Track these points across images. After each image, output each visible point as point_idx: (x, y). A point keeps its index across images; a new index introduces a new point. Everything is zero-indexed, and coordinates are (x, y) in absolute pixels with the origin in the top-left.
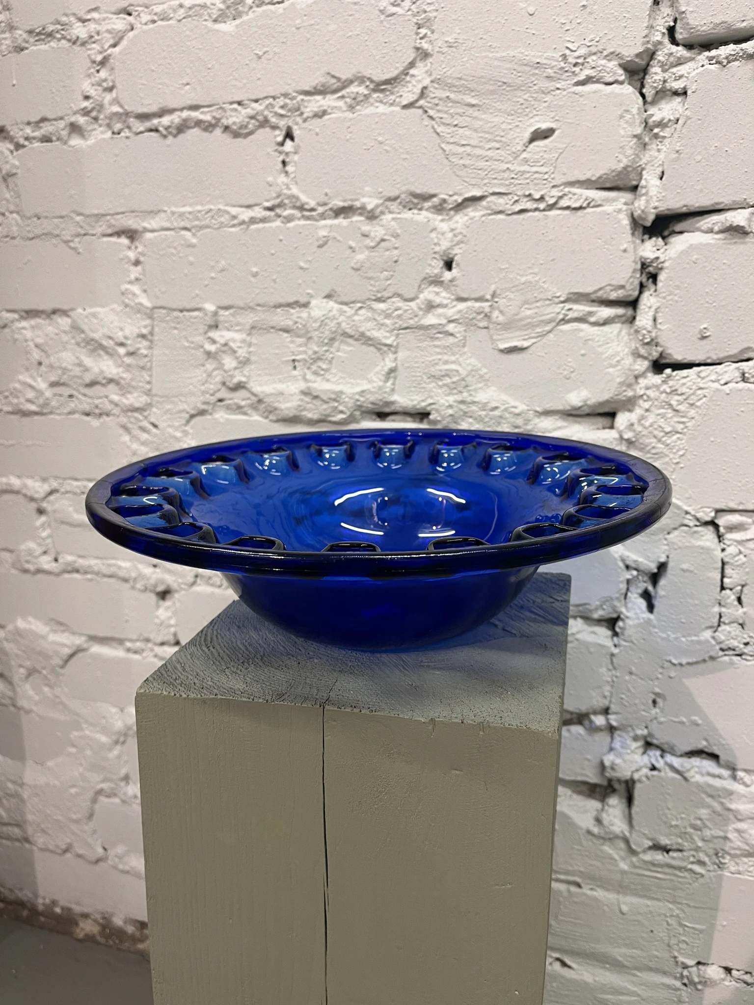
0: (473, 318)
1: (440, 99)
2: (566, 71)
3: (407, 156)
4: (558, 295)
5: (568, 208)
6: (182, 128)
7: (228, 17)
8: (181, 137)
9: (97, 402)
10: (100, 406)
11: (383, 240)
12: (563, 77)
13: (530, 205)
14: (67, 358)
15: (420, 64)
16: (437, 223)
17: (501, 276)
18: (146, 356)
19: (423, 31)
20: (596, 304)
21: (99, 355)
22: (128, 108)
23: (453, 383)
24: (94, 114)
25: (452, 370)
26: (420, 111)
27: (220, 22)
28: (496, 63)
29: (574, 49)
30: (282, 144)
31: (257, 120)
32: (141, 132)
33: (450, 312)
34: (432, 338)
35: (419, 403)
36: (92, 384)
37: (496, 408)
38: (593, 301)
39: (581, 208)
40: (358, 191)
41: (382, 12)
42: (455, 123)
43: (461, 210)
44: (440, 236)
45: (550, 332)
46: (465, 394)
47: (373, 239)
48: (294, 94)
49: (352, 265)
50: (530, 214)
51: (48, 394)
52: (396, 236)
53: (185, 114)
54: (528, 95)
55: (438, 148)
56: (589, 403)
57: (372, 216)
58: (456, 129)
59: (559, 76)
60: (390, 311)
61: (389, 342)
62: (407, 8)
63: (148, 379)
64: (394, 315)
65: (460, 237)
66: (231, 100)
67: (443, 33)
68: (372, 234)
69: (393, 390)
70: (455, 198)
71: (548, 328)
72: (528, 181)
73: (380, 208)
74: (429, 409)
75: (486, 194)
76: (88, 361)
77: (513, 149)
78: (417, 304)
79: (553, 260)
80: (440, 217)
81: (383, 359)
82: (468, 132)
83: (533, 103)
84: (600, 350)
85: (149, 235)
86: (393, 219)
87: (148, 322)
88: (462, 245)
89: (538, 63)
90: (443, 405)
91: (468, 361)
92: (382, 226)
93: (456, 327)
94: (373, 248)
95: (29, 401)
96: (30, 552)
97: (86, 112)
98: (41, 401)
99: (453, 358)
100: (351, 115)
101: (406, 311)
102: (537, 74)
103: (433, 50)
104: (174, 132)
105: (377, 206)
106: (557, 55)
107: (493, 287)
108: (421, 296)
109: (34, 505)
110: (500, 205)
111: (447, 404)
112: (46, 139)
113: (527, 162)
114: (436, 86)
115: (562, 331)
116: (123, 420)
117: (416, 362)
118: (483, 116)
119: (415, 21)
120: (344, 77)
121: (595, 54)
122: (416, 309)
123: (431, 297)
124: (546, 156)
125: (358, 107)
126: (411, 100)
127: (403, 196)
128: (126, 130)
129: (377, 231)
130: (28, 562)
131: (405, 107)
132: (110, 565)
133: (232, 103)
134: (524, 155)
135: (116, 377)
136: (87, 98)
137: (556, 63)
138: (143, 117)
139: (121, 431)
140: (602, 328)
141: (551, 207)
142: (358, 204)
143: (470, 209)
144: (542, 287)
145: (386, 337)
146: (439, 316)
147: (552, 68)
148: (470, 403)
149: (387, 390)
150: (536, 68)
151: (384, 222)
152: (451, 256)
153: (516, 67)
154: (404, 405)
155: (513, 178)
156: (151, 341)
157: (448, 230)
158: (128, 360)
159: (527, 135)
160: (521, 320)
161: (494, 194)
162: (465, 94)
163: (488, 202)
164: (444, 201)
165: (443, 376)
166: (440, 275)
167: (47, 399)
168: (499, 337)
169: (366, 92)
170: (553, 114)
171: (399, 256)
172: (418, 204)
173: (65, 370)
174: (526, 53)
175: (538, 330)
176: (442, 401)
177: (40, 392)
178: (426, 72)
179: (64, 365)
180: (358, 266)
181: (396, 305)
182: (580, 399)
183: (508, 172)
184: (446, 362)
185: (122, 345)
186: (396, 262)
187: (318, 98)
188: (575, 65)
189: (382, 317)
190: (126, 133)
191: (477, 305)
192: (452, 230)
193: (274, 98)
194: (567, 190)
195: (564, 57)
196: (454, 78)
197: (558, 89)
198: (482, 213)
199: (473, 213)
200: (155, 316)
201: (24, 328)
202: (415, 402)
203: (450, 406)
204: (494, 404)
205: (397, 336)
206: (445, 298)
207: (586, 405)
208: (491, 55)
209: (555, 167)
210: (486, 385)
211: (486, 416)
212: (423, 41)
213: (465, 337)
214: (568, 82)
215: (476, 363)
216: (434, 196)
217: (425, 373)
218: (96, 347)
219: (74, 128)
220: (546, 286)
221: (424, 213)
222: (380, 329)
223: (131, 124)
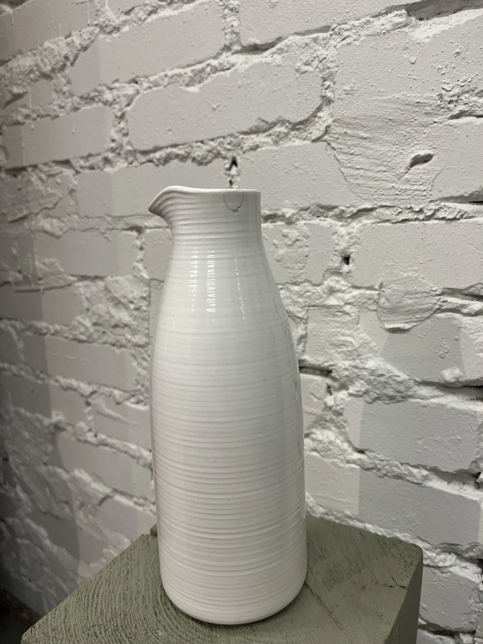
0: (365, 303)
1: (340, 134)
2: (442, 108)
3: (315, 177)
4: (434, 289)
5: (444, 219)
6: (167, 160)
7: (196, 81)
8: (168, 165)
9: (118, 338)
10: (121, 341)
11: (297, 240)
12: (440, 113)
13: (411, 216)
14: (102, 308)
15: (325, 108)
16: (338, 228)
17: (387, 271)
18: (146, 311)
19: (327, 83)
20: (469, 297)
21: (119, 308)
22: (136, 147)
23: (349, 351)
24: (118, 151)
25: (348, 342)
26: (325, 144)
27: (191, 86)
28: (384, 104)
29: (449, 89)
30: (230, 169)
31: (213, 153)
32: (144, 163)
33: (347, 296)
34: (333, 315)
35: (323, 363)
36: (116, 326)
37: (382, 375)
38: (466, 295)
39: (455, 219)
40: (280, 203)
41: (297, 71)
42: (352, 152)
43: (356, 218)
44: (340, 238)
45: (428, 318)
46: (358, 361)
47: (290, 239)
48: (237, 134)
49: (276, 257)
50: (412, 223)
51: (92, 330)
52: (307, 237)
53: (169, 150)
54: (410, 128)
55: (339, 171)
56: (460, 380)
57: (290, 222)
58: (352, 156)
59: (436, 112)
60: (302, 293)
61: (301, 315)
62: (315, 67)
63: (147, 326)
64: (305, 295)
65: (355, 239)
66: (197, 140)
67: (342, 84)
68: (290, 235)
69: (304, 351)
70: (352, 209)
71: (427, 315)
72: (409, 197)
73: (296, 217)
74: (330, 368)
75: (375, 206)
76: (113, 311)
77: (398, 172)
78: (322, 288)
79: (431, 260)
80: (341, 223)
81: (297, 328)
82: (361, 159)
83: (414, 134)
84: (472, 336)
85: (148, 231)
86: (305, 224)
87: (146, 289)
88: (356, 246)
89: (418, 102)
90: (341, 367)
91: (360, 336)
92: (297, 229)
93: (351, 308)
94: (290, 245)
95: (82, 333)
96: (82, 429)
97: (113, 150)
98: (88, 334)
99: (349, 332)
100: (275, 148)
101: (314, 293)
102: (417, 111)
103: (334, 98)
104: (163, 162)
105: (293, 215)
106: (434, 95)
107: (380, 280)
108: (325, 283)
109: (84, 400)
110: (387, 215)
111: (344, 367)
112: (92, 168)
113: (408, 181)
114: (337, 124)
115: (438, 318)
116: (133, 351)
117: (321, 332)
118: (373, 147)
119: (321, 75)
120: (270, 121)
121: (467, 92)
122: (321, 292)
123: (332, 284)
124: (424, 177)
125: (281, 142)
126: (318, 136)
127: (312, 207)
128: (136, 162)
129: (293, 233)
130: (80, 435)
131: (314, 141)
132: (125, 446)
133: (197, 142)
134: (407, 176)
135: (129, 323)
136: (113, 141)
137: (434, 102)
138: (145, 153)
139: (132, 359)
140: (474, 318)
141: (429, 218)
142: (280, 213)
143: (363, 218)
144: (420, 281)
145: (299, 312)
146: (339, 299)
147: (430, 106)
148: (361, 369)
149: (299, 351)
150: (417, 107)
151: (298, 226)
152: (348, 254)
153: (399, 107)
154: (312, 363)
155: (397, 194)
156: (149, 302)
157: (346, 234)
158: (135, 313)
159: (409, 161)
160: (403, 307)
161: (382, 206)
162: (358, 130)
163: (377, 213)
164: (343, 211)
165: (341, 345)
166: (340, 268)
167: (91, 333)
168: (386, 319)
169: (286, 131)
170: (431, 143)
171: (309, 252)
172: (324, 213)
173: (100, 316)
174: (409, 95)
175: (418, 316)
176: (340, 364)
177: (87, 329)
178: (330, 114)
179: (100, 312)
180: (279, 258)
181: (306, 288)
182: (453, 376)
183: (393, 189)
184: (343, 335)
185: (132, 302)
186: (307, 256)
187: (253, 136)
188: (450, 102)
189: (297, 296)
190: (135, 163)
191: (368, 292)
192: (349, 234)
193: (224, 137)
194: (443, 204)
195: (441, 96)
196: (350, 118)
197: (435, 122)
198: (373, 221)
199: (366, 221)
200: (151, 285)
201: (80, 287)
202: (320, 362)
203: (346, 369)
204: (380, 372)
205: (307, 311)
206: (343, 285)
207: (459, 381)
208: (379, 98)
209: (432, 186)
210: (375, 355)
211: (374, 380)
212: (327, 91)
213: (359, 316)
214: (444, 116)
215: (368, 337)
216: (335, 207)
217: (327, 341)
218: (118, 303)
219: (107, 161)
220: (424, 281)
221: (329, 220)
222: (294, 305)
223: (138, 158)
